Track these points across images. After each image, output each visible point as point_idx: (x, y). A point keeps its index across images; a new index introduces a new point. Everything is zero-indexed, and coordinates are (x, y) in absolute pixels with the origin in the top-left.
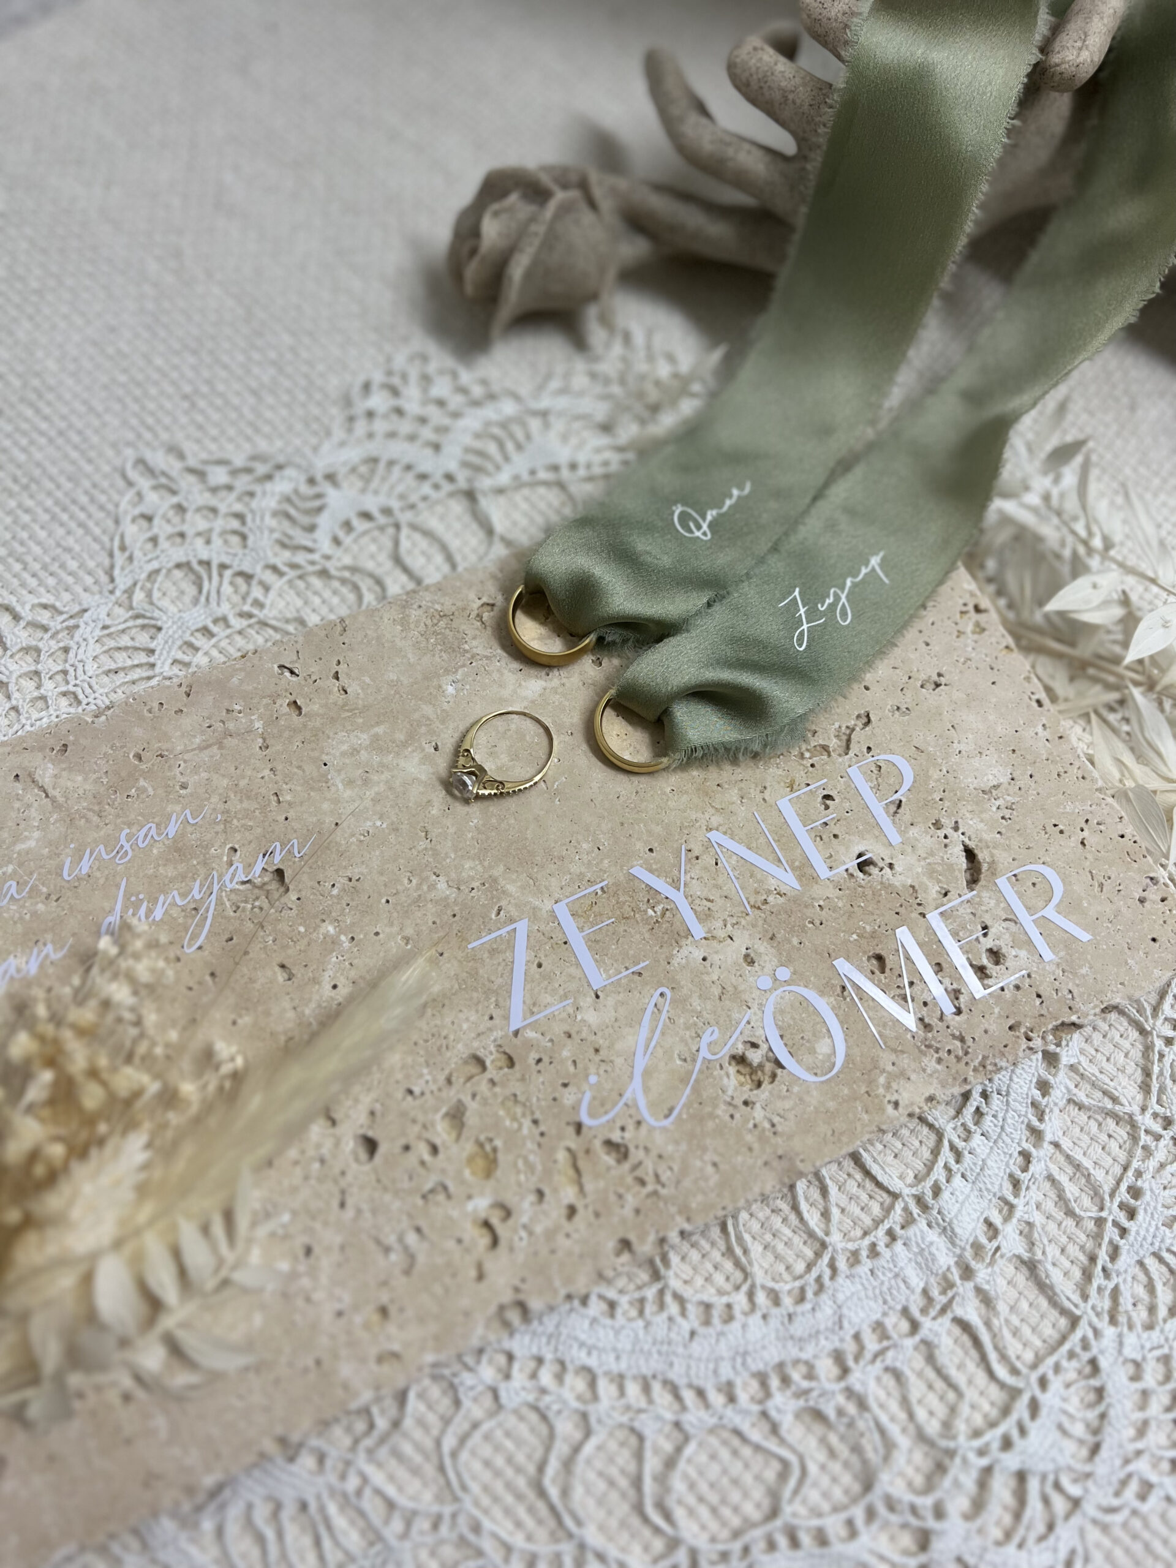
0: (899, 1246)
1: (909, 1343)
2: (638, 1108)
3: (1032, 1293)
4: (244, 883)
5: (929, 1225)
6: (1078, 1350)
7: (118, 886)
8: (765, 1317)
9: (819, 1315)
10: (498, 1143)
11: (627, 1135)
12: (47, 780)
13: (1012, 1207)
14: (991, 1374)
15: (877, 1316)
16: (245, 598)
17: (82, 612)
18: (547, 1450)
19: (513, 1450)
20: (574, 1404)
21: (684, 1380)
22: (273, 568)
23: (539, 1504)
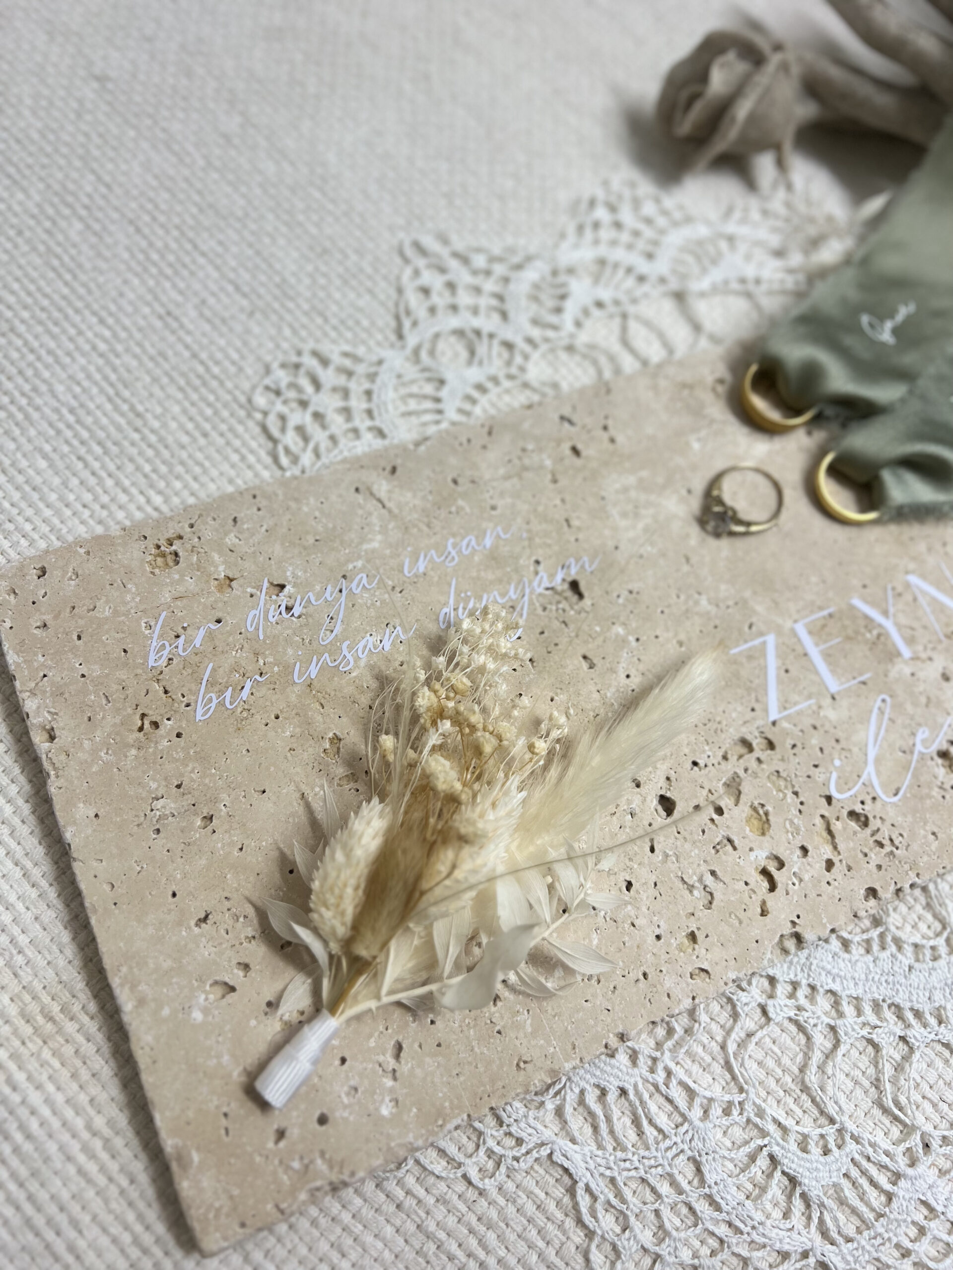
2: (873, 787)
4: (547, 589)
7: (450, 585)
10: (769, 808)
11: (866, 807)
12: (383, 495)
16: (509, 363)
17: (380, 362)
18: (807, 1057)
19: (780, 1054)
20: (827, 1020)
21: (908, 1005)
22: (530, 341)
23: (804, 1097)
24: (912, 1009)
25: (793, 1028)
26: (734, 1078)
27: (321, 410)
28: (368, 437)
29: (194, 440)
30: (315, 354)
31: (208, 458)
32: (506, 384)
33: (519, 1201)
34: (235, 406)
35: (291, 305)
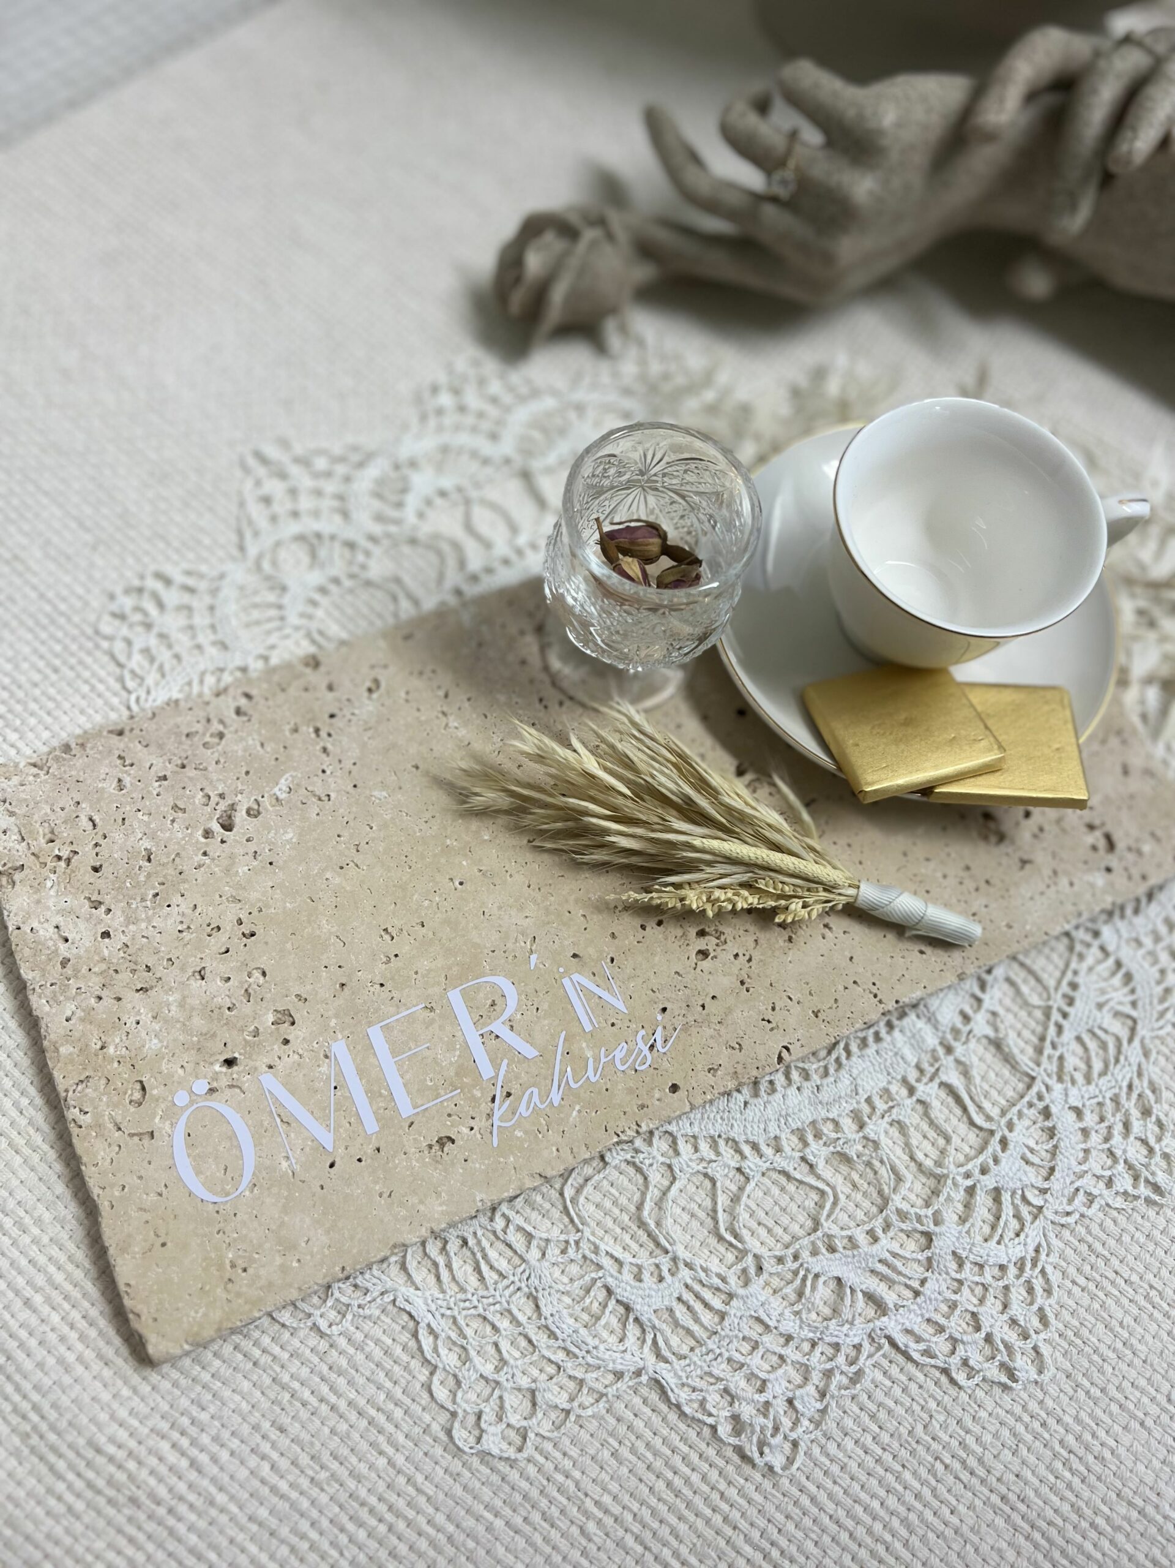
0: (896, 1033)
1: (909, 1102)
3: (999, 1065)
5: (918, 1017)
6: (1035, 1101)
8: (799, 1089)
9: (839, 1085)
13: (979, 1001)
14: (972, 1123)
15: (884, 1084)
16: (350, 563)
17: (222, 576)
18: (643, 1194)
19: (617, 1194)
20: (662, 1159)
21: (743, 1138)
22: (373, 539)
23: (640, 1232)
24: (747, 1142)
25: (631, 1170)
26: (572, 1221)
27: (165, 631)
28: (213, 651)
29: (46, 677)
30: (160, 576)
31: (59, 692)
32: (347, 583)
33: (367, 1349)
34: (83, 640)
35: (132, 533)
